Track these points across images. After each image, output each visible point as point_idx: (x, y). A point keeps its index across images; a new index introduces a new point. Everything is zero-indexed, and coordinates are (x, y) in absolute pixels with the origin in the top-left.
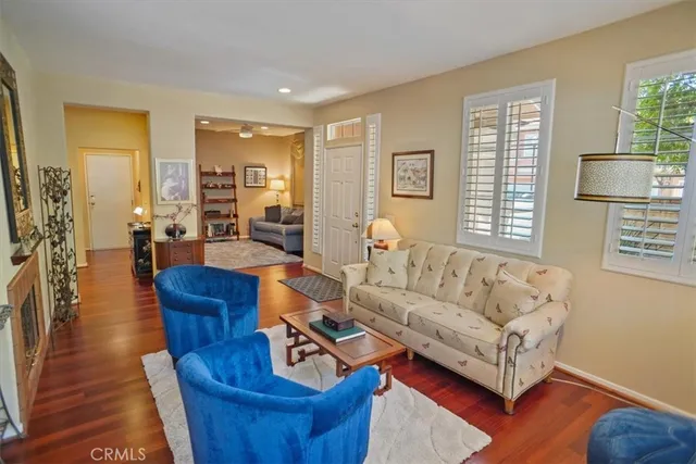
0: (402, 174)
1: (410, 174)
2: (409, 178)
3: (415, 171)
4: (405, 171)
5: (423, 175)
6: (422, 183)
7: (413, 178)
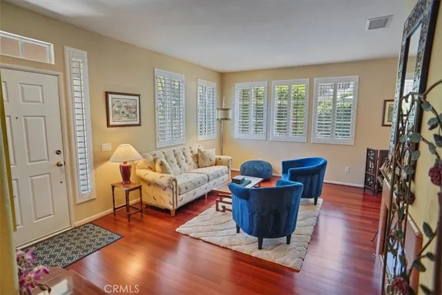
0: (117, 109)
1: (123, 109)
2: (123, 112)
3: (127, 107)
4: (120, 107)
5: (134, 110)
6: (133, 115)
7: (127, 113)
